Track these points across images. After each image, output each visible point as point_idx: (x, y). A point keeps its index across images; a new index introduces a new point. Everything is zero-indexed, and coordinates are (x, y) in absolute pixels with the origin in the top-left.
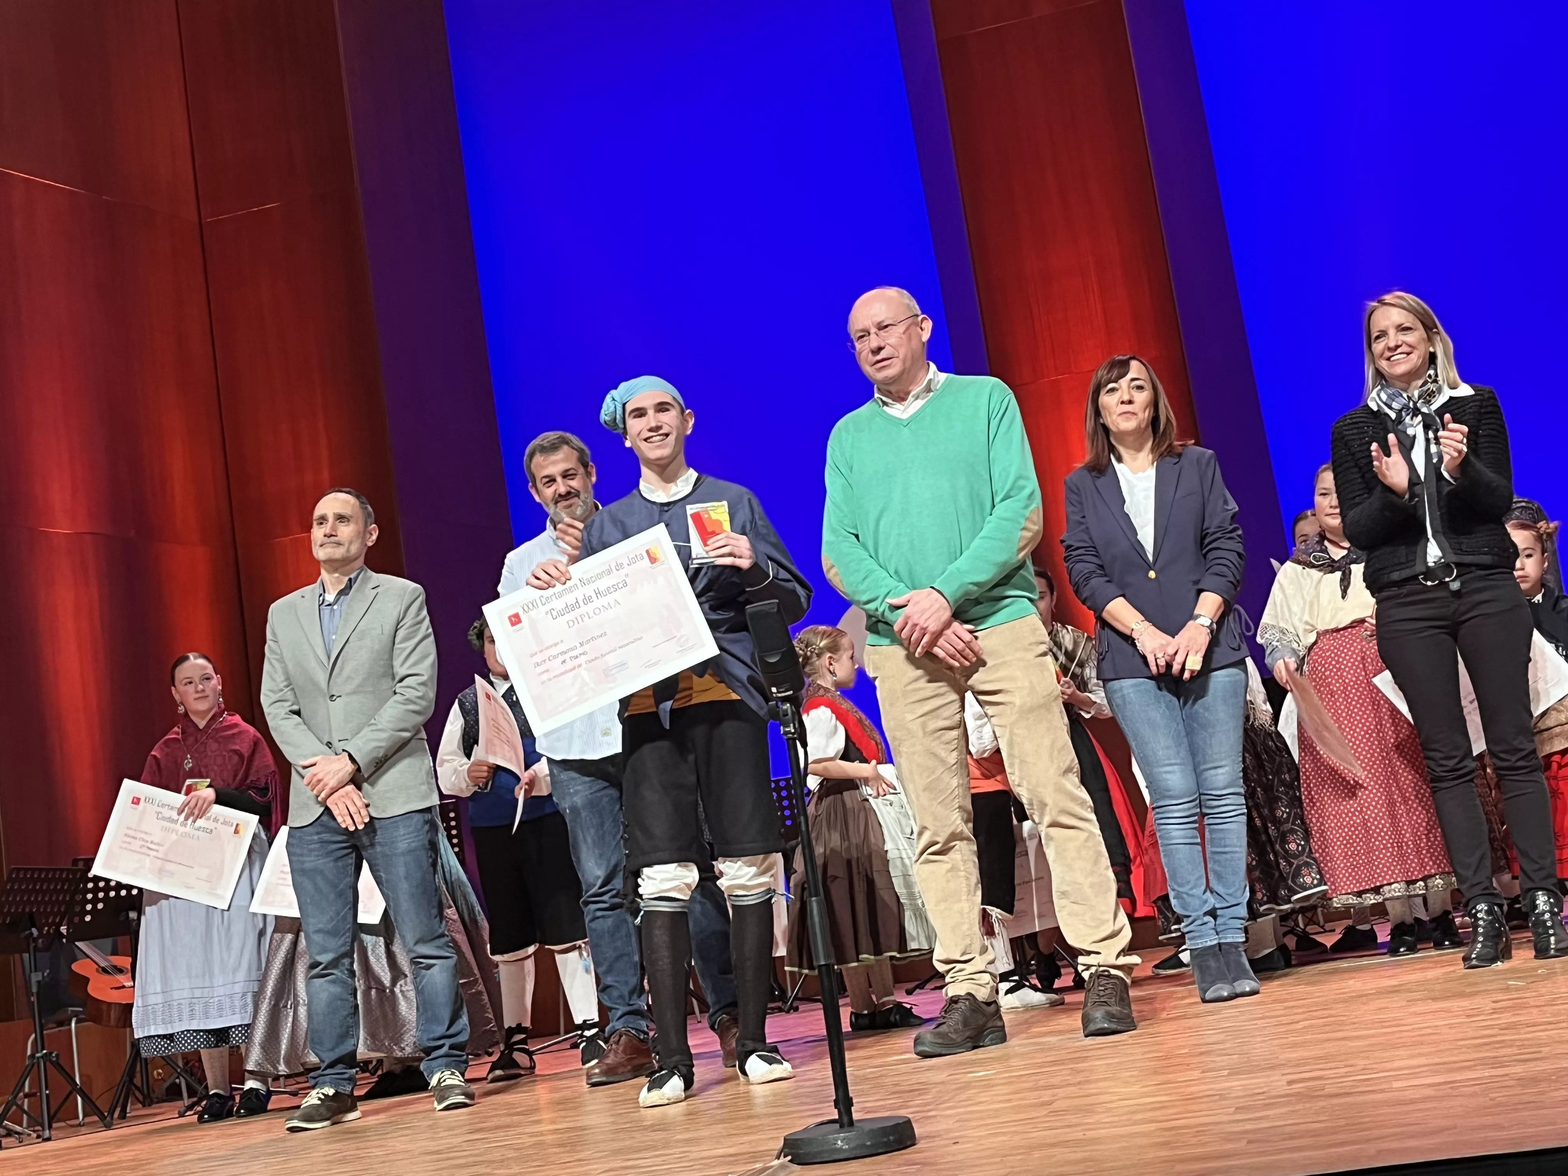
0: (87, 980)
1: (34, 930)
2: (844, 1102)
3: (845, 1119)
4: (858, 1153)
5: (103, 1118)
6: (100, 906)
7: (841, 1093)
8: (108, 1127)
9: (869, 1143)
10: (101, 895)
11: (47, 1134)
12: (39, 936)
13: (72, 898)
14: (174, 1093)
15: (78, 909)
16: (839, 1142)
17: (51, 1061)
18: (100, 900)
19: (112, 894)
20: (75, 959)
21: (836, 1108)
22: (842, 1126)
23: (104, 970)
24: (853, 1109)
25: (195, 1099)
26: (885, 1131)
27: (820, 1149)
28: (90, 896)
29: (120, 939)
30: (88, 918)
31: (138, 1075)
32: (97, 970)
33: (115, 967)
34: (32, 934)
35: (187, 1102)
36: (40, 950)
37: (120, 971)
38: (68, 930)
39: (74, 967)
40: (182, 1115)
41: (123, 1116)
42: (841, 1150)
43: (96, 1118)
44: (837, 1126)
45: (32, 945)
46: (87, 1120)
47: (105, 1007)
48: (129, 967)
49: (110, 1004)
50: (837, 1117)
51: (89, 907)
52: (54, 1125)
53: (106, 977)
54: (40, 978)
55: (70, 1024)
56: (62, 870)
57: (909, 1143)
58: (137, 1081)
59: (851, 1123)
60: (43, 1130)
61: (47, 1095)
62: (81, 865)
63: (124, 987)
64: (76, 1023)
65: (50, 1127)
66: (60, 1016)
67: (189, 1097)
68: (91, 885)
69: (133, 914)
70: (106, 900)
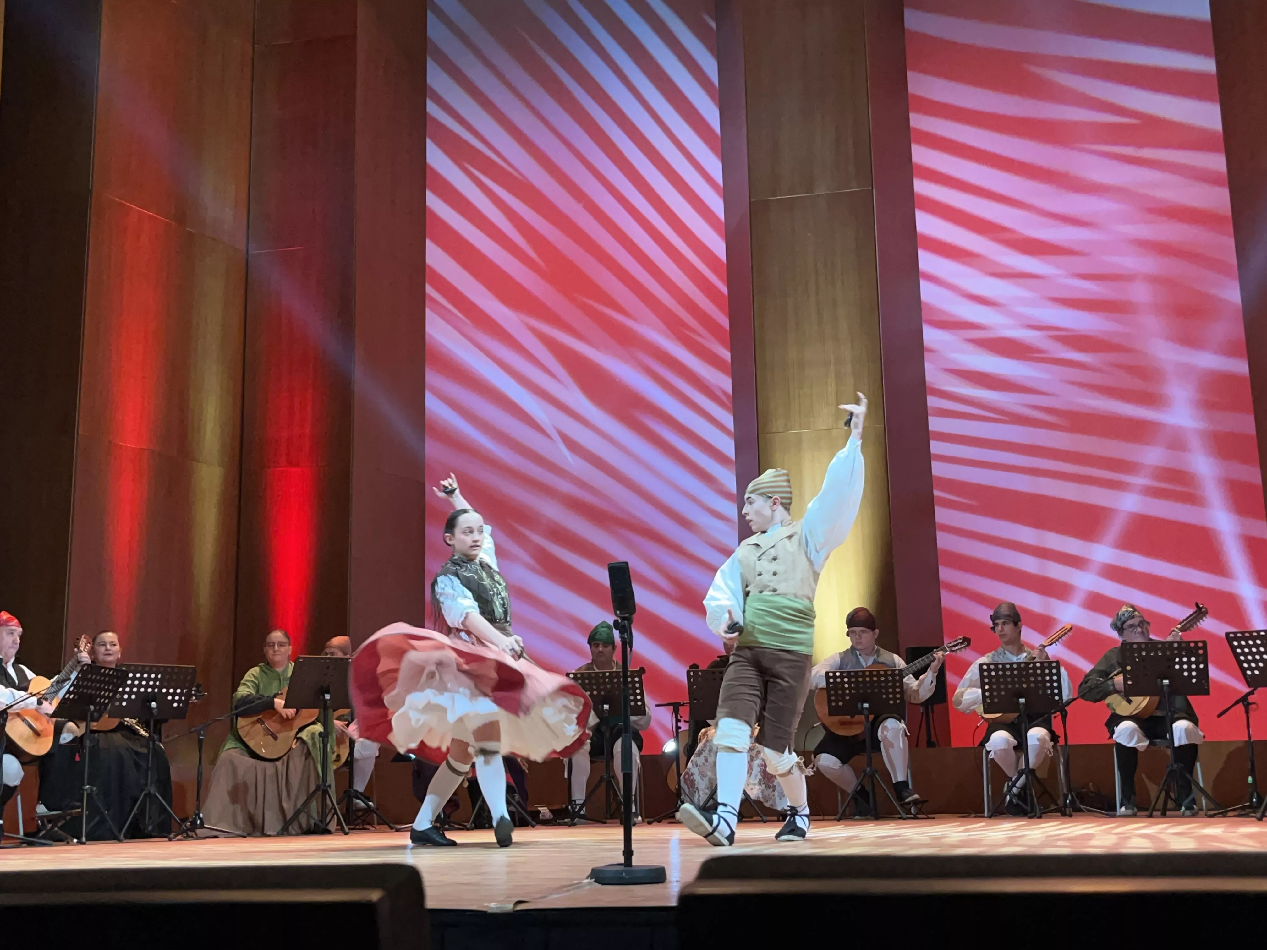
1: (92, 707)
2: (628, 853)
6: (133, 697)
10: (135, 690)
12: (94, 711)
13: (116, 689)
15: (118, 696)
18: (134, 693)
19: (142, 690)
28: (127, 689)
30: (124, 704)
34: (90, 709)
45: (89, 716)
51: (126, 696)
68: (129, 682)
69: (154, 704)
70: (138, 693)
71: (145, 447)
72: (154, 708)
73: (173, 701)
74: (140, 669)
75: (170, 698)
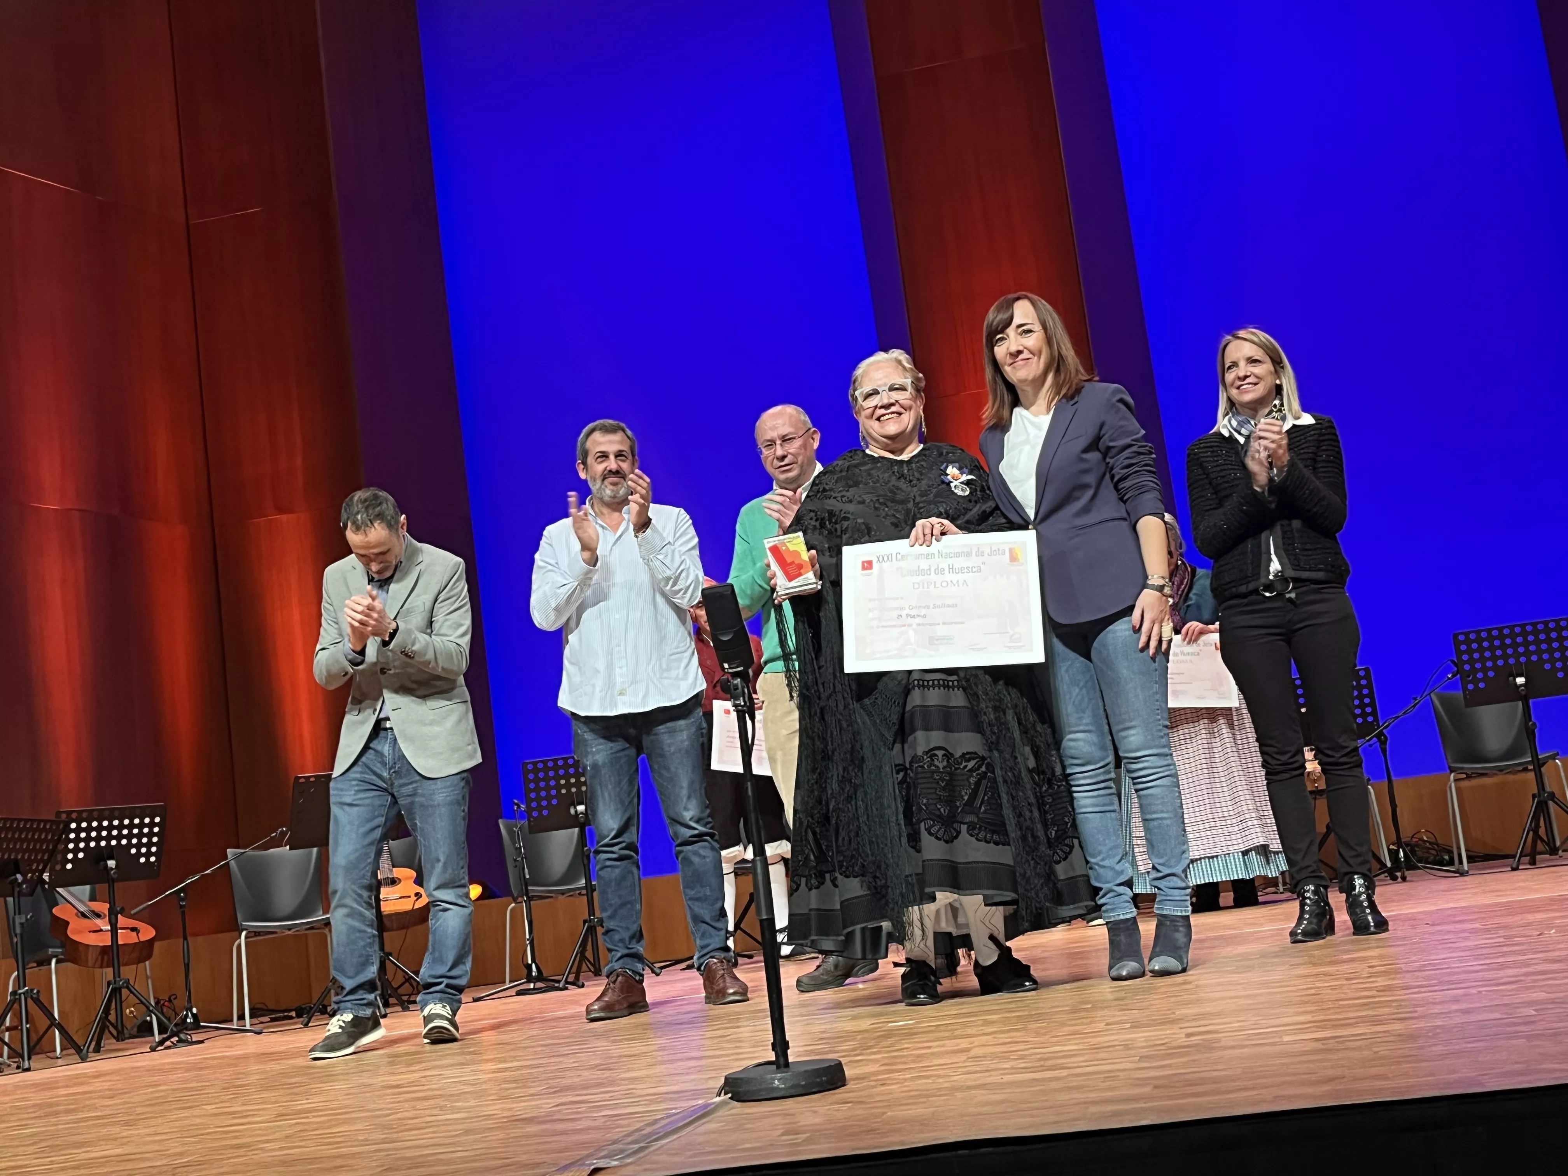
0: (67, 923)
1: (20, 877)
2: (781, 1044)
3: (782, 1061)
4: (793, 1092)
5: (79, 1051)
6: (81, 855)
7: (778, 1037)
8: (84, 1059)
9: (803, 1083)
10: (82, 845)
11: (26, 1065)
12: (23, 882)
13: (55, 847)
14: (145, 1029)
15: (59, 857)
16: (776, 1082)
17: (32, 998)
18: (81, 850)
19: (93, 844)
20: (56, 904)
21: (773, 1049)
22: (778, 1067)
23: (84, 915)
24: (789, 1051)
25: (165, 1036)
26: (818, 1072)
27: (759, 1087)
28: (71, 846)
29: (97, 886)
30: (69, 866)
31: (113, 1012)
32: (77, 915)
33: (93, 912)
34: (16, 879)
35: (157, 1038)
36: (25, 895)
37: (98, 916)
38: (50, 876)
39: (54, 911)
40: (153, 1050)
41: (97, 1050)
42: (777, 1088)
43: (72, 1051)
44: (774, 1067)
45: (17, 889)
46: (65, 1052)
47: (81, 948)
48: (107, 913)
49: (88, 946)
50: (774, 1059)
51: (70, 856)
52: (33, 1057)
53: (86, 920)
54: (23, 920)
55: (50, 964)
56: (46, 822)
57: (840, 1084)
58: (112, 1017)
59: (787, 1064)
60: (23, 1060)
61: (28, 1029)
62: (64, 816)
63: (101, 930)
64: (57, 962)
65: (29, 1059)
66: (39, 956)
67: (160, 1033)
68: (72, 836)
69: (111, 863)
70: (86, 849)
71: (69, 507)
72: (112, 869)
73: (139, 855)
74: (85, 815)
75: (133, 851)
